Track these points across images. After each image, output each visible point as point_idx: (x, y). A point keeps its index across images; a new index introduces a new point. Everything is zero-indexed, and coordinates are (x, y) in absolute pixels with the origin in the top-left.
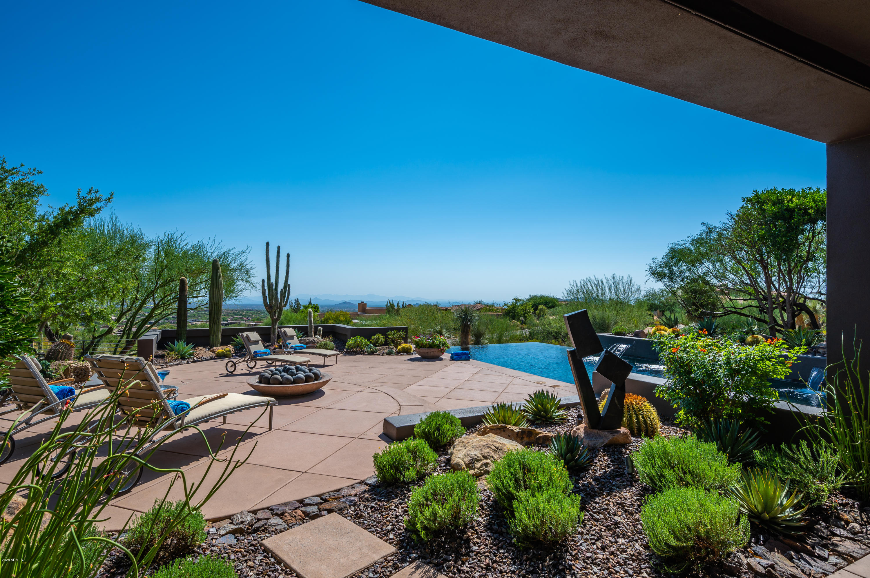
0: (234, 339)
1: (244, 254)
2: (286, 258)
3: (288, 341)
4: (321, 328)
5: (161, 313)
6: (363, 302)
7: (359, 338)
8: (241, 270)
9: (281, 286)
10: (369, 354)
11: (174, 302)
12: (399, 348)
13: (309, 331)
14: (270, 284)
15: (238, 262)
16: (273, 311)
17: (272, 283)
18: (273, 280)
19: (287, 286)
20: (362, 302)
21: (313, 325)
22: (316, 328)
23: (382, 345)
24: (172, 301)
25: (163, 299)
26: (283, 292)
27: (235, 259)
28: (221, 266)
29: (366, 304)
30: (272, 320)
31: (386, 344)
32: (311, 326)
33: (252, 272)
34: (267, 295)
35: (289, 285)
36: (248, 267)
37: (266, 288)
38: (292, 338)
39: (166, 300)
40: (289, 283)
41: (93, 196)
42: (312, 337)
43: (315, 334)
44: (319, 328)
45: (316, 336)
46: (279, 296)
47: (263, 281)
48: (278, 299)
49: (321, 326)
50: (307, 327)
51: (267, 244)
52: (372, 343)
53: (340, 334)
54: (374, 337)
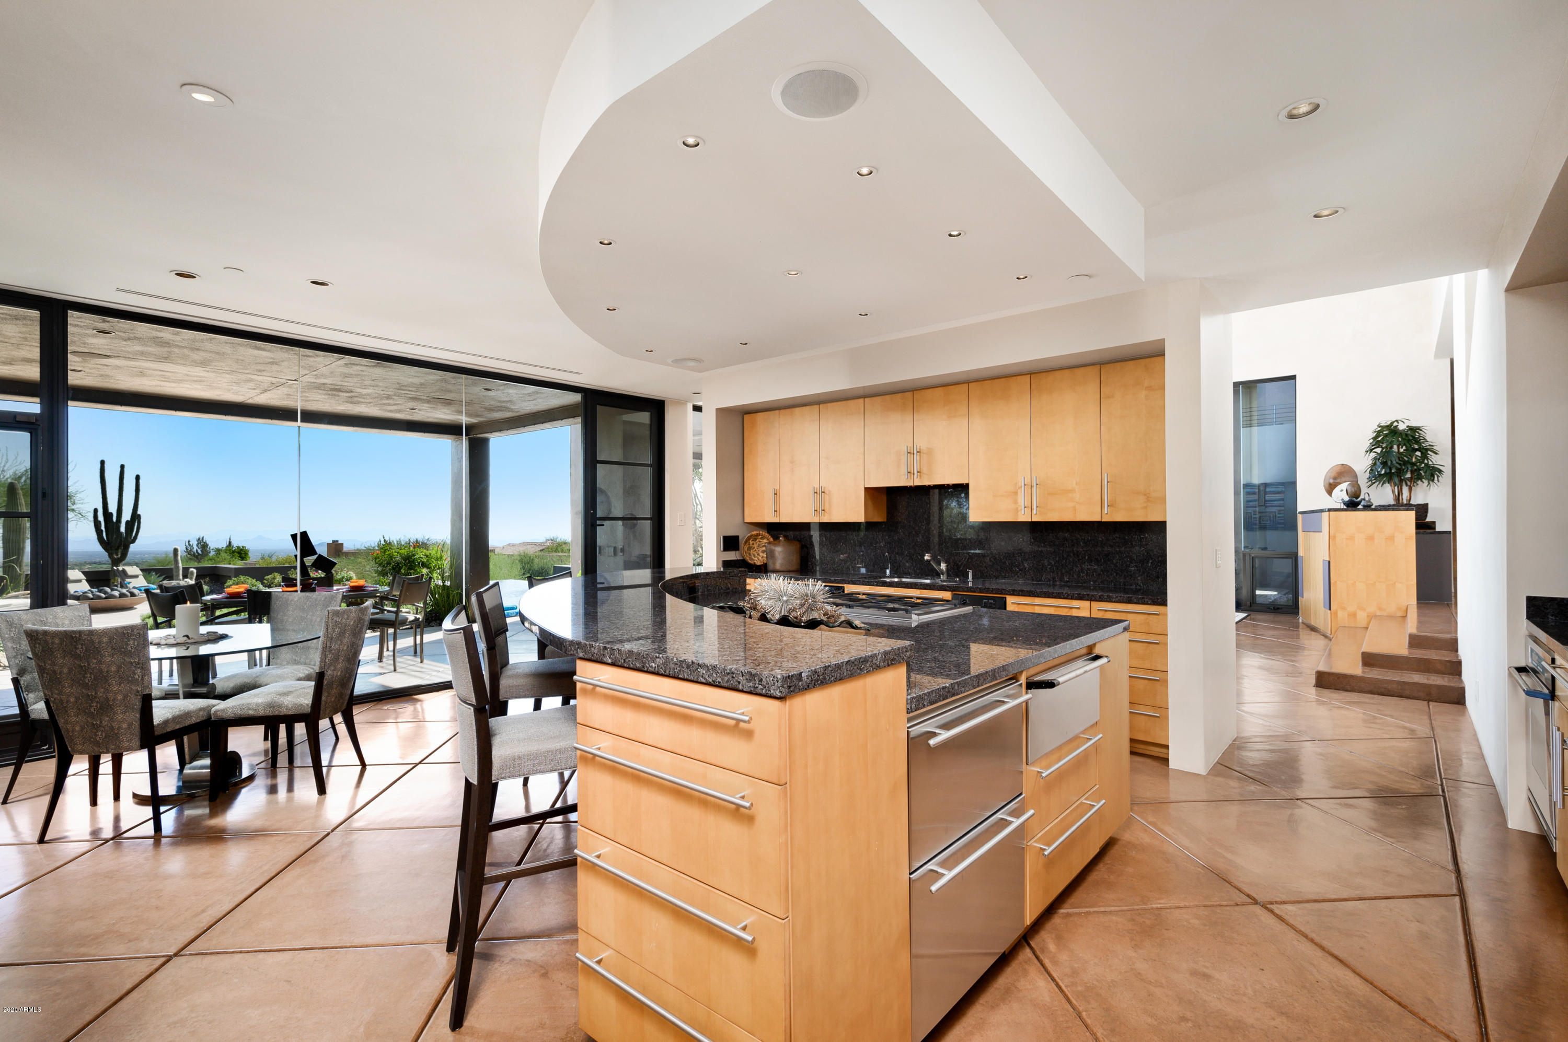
2: (135, 481)
3: (128, 580)
4: (195, 571)
6: (337, 541)
7: (242, 578)
9: (126, 516)
13: (175, 574)
14: (107, 515)
16: (114, 548)
17: (111, 514)
18: (113, 509)
19: (136, 517)
20: (333, 541)
21: (180, 565)
22: (186, 570)
26: (130, 525)
28: (22, 489)
29: (342, 544)
30: (112, 561)
32: (178, 568)
34: (103, 528)
35: (139, 516)
37: (101, 518)
38: (136, 577)
40: (139, 512)
42: (178, 580)
43: (184, 576)
44: (191, 569)
45: (186, 580)
46: (123, 529)
47: (96, 511)
48: (121, 533)
49: (194, 568)
50: (171, 569)
51: (103, 463)
52: (263, 584)
53: (223, 576)
54: (266, 577)
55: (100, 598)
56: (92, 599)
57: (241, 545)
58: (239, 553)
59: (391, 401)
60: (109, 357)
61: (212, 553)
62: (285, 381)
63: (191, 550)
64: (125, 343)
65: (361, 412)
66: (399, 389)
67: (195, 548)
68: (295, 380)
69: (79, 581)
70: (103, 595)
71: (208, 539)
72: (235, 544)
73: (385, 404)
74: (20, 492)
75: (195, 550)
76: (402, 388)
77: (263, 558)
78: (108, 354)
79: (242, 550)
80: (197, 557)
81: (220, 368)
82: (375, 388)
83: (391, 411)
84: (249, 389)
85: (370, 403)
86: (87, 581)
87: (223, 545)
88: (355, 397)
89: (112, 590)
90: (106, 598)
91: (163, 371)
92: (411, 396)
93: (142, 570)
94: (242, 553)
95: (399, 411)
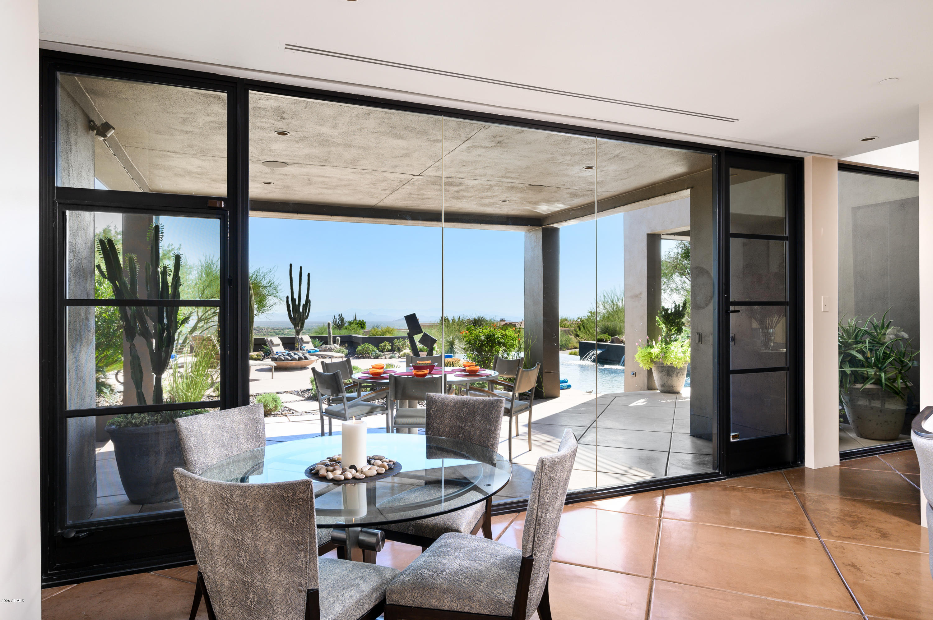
0: (264, 346)
1: (272, 273)
2: (307, 277)
3: (304, 345)
4: (339, 338)
5: (203, 326)
7: (367, 345)
8: (270, 286)
9: (303, 301)
10: (375, 358)
11: (214, 316)
12: (402, 353)
13: (329, 340)
14: (293, 300)
15: (267, 280)
16: (297, 322)
17: (295, 300)
18: (296, 296)
19: (308, 301)
21: (332, 335)
22: (334, 338)
23: (389, 351)
24: (211, 316)
25: (204, 314)
26: (305, 306)
27: (264, 277)
30: (296, 331)
31: (392, 350)
32: (330, 336)
33: (279, 288)
34: (291, 309)
35: (310, 300)
36: (276, 283)
37: (290, 302)
38: (308, 343)
39: (207, 314)
40: (309, 299)
41: (170, 248)
42: (330, 344)
43: (334, 342)
44: (338, 338)
45: (334, 345)
46: (301, 310)
47: (287, 297)
48: (300, 312)
49: (339, 336)
50: (327, 337)
51: (291, 265)
52: (378, 349)
53: (355, 343)
54: (381, 345)
55: (288, 360)
56: (284, 361)
57: (361, 319)
58: (361, 324)
59: (490, 194)
60: (286, 164)
61: (346, 325)
62: (410, 177)
63: (336, 322)
64: (297, 145)
65: (460, 208)
66: (503, 177)
67: (338, 320)
68: (419, 175)
69: (278, 345)
70: (290, 358)
71: (344, 316)
72: (358, 319)
73: (483, 197)
74: (251, 286)
75: (337, 322)
76: (508, 175)
77: (373, 328)
78: (287, 161)
79: (362, 322)
80: (338, 326)
81: (364, 168)
82: (483, 178)
83: (485, 205)
84: (382, 190)
85: (471, 197)
86: (283, 344)
87: (351, 319)
88: (462, 190)
89: (295, 354)
90: (291, 360)
91: (323, 177)
92: (509, 185)
93: (311, 337)
94: (362, 325)
95: (491, 204)
